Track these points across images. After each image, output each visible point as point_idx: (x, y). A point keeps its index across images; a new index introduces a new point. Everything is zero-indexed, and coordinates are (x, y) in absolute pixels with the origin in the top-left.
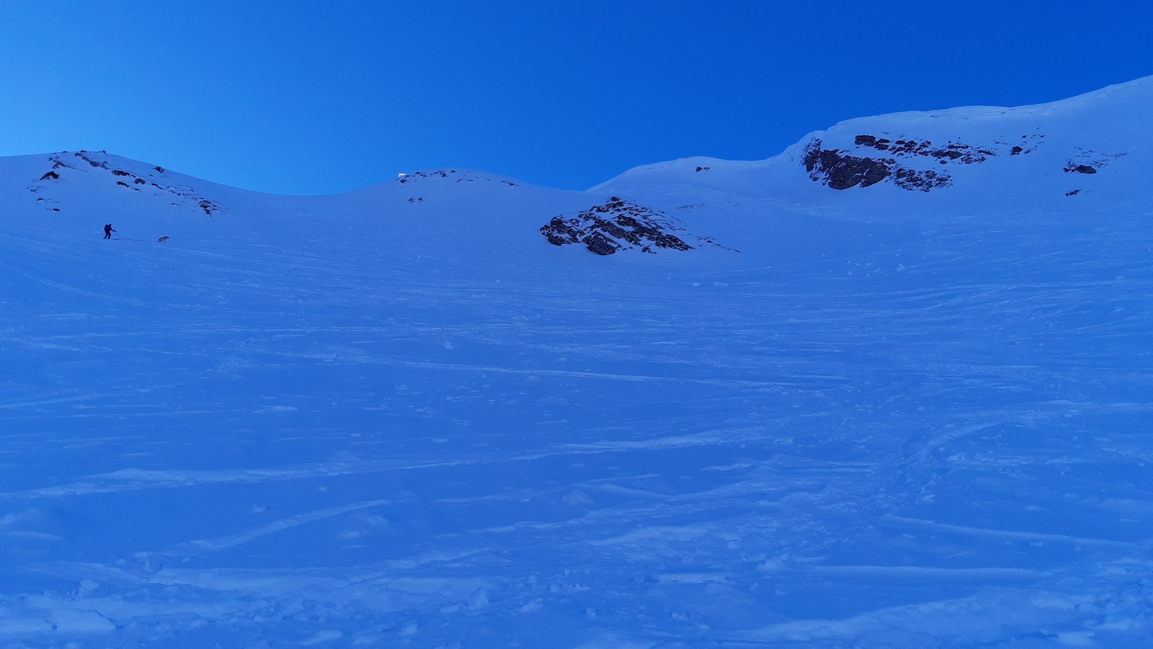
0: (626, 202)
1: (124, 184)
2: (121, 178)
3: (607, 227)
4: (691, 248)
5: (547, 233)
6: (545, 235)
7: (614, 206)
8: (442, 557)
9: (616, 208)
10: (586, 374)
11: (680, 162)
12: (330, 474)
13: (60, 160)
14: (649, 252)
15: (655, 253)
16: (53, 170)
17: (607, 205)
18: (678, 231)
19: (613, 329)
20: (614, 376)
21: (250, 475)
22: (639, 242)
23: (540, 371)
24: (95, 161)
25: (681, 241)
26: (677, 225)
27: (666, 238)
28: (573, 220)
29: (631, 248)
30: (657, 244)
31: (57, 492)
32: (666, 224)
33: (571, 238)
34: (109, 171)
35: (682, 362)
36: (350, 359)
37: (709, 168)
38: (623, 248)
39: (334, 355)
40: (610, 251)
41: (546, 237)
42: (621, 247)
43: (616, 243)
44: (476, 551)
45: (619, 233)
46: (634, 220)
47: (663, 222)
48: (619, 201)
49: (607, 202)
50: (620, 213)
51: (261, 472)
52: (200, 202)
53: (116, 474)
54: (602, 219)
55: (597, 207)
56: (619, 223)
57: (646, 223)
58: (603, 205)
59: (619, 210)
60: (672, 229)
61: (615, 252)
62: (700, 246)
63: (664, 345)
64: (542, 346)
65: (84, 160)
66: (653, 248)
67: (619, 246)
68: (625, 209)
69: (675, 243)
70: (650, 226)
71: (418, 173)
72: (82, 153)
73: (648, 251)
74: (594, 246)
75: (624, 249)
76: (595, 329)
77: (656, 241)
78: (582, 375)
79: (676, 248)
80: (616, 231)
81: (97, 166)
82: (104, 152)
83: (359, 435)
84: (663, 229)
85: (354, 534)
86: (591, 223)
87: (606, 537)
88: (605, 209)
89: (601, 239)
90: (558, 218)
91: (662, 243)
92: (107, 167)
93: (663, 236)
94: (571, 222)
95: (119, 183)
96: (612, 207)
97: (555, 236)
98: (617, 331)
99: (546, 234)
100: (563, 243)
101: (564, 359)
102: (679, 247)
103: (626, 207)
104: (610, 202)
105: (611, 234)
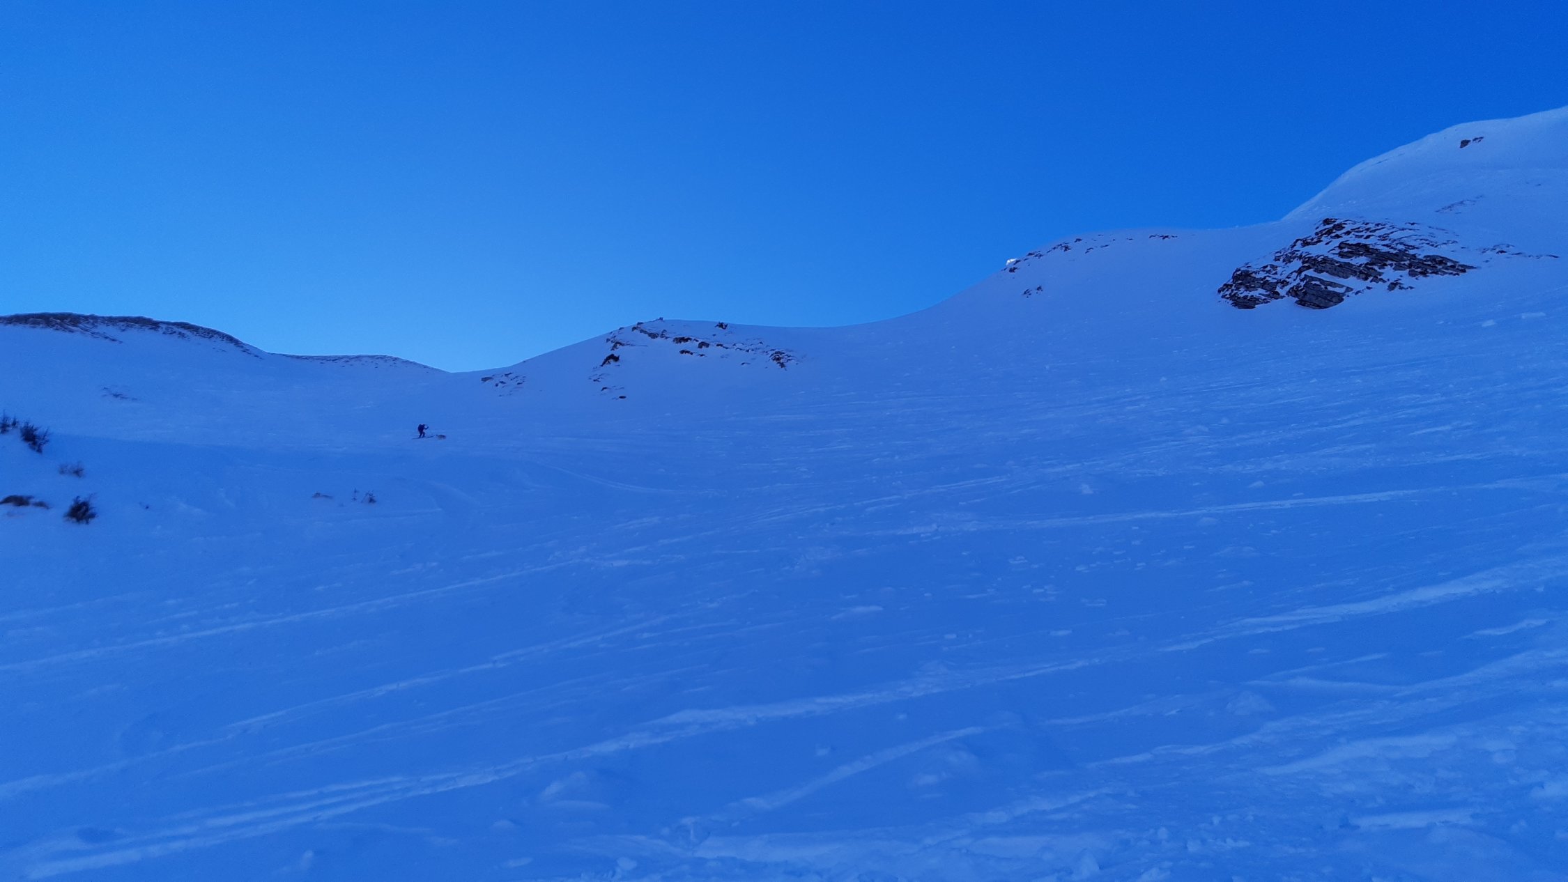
0: (1347, 222)
1: (688, 352)
2: (683, 346)
3: (1324, 265)
4: (1472, 267)
5: (1230, 294)
6: (1228, 298)
7: (1329, 232)
8: (1045, 805)
9: (1333, 235)
10: (1296, 501)
11: (1431, 140)
12: (915, 694)
13: (618, 339)
14: (1401, 288)
15: (1411, 288)
16: (613, 352)
17: (1317, 234)
18: (1445, 246)
19: (1345, 421)
20: (1341, 499)
21: (820, 705)
22: (1381, 277)
23: (1219, 508)
24: (653, 331)
25: (1452, 261)
26: (1440, 237)
27: (1425, 261)
28: (1266, 267)
29: (1369, 288)
30: (1412, 274)
31: (609, 747)
32: (1421, 240)
33: (1268, 293)
34: (670, 340)
35: (1459, 457)
36: (954, 529)
37: (1482, 138)
38: (1354, 291)
39: (934, 526)
40: (1334, 300)
41: (1228, 300)
42: (1352, 290)
43: (1342, 286)
44: (1091, 794)
45: (1346, 270)
46: (1365, 246)
47: (1415, 237)
48: (1336, 223)
49: (1317, 228)
50: (1340, 240)
51: (832, 700)
52: (772, 355)
53: (673, 719)
54: (1313, 255)
55: (1301, 240)
56: (1341, 255)
57: (1387, 246)
58: (1311, 234)
59: (1338, 236)
60: (1432, 245)
61: (1342, 300)
62: (1487, 261)
63: (1433, 433)
64: (1229, 467)
65: (642, 334)
66: (1407, 280)
67: (1348, 289)
68: (1348, 233)
69: (1443, 265)
70: (1395, 249)
71: (1030, 254)
72: (639, 326)
73: (1398, 287)
74: (1307, 298)
75: (1357, 293)
76: (1316, 426)
77: (1408, 270)
78: (1287, 504)
79: (1445, 273)
80: (1340, 269)
81: (657, 337)
82: (661, 319)
83: (954, 636)
84: (1417, 248)
85: (930, 779)
86: (1297, 264)
87: (1289, 761)
88: (1315, 240)
89: (1318, 285)
90: (1242, 269)
91: (1419, 270)
92: (667, 336)
93: (1419, 259)
94: (1263, 271)
95: (682, 352)
96: (1325, 234)
97: (1242, 296)
98: (1352, 423)
99: (1228, 296)
100: (1257, 304)
101: (1259, 484)
102: (1451, 271)
103: (1349, 230)
104: (1322, 228)
105: (1332, 274)
